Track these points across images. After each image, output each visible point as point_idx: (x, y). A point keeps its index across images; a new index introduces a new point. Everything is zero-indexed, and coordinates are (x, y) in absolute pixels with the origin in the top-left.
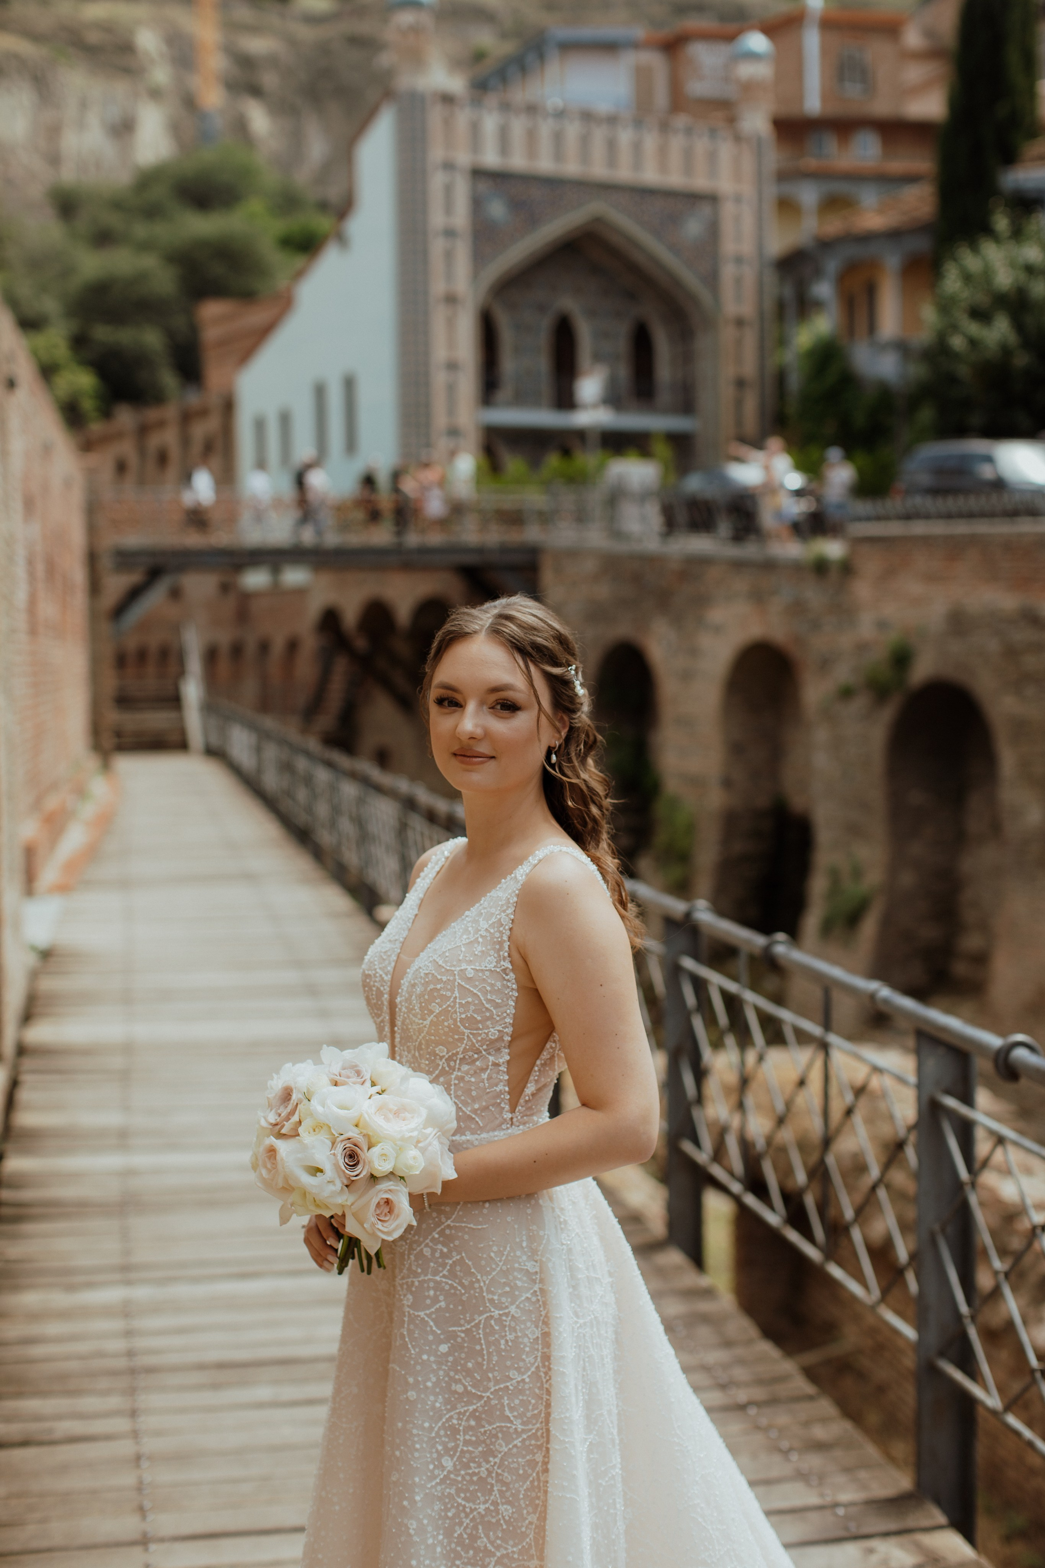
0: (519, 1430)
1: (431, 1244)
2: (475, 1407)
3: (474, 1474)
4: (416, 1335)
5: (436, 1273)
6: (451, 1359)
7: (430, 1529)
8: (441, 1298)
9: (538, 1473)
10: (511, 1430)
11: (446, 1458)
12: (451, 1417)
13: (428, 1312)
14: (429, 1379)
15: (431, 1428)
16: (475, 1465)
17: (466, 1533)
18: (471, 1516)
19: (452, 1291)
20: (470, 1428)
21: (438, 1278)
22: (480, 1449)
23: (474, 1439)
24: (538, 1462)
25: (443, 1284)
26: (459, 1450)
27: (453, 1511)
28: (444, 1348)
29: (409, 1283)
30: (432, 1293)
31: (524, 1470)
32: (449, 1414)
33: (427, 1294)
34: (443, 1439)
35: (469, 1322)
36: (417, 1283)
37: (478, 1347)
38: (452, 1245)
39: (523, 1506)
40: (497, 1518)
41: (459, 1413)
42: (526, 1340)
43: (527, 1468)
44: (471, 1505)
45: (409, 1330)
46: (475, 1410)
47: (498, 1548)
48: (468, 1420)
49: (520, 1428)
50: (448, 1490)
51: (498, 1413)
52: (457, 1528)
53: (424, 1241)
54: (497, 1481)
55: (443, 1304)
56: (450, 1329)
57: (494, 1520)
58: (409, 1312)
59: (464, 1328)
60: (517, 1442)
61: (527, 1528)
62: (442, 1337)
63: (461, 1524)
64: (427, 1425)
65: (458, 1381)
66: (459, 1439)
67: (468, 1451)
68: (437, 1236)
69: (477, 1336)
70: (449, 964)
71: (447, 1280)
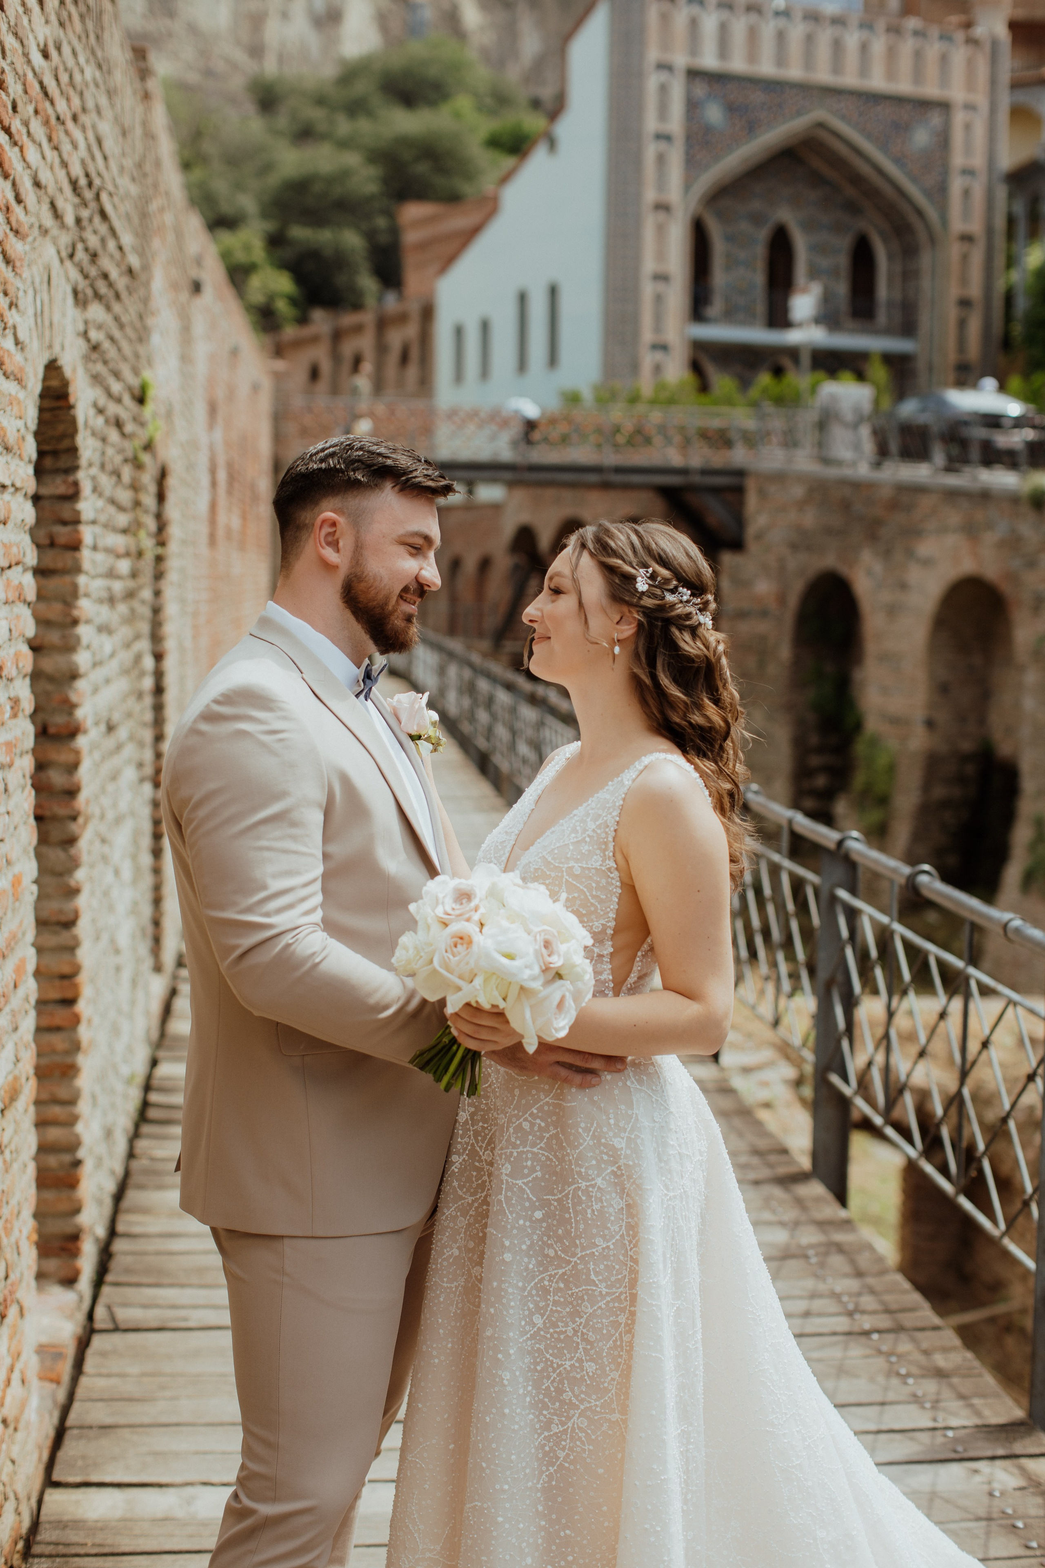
0: (604, 1293)
1: (530, 1119)
2: (564, 1270)
3: (562, 1332)
5: (534, 1145)
6: (544, 1225)
7: (521, 1380)
8: (538, 1168)
9: (620, 1334)
10: (596, 1293)
11: (537, 1315)
12: (543, 1279)
13: (525, 1181)
14: (524, 1243)
15: (524, 1289)
16: (563, 1324)
17: (553, 1386)
18: (558, 1371)
19: (548, 1163)
20: (559, 1289)
21: (535, 1150)
22: (568, 1310)
23: (562, 1300)
24: (621, 1323)
25: (540, 1156)
26: (549, 1309)
27: (542, 1365)
28: (538, 1215)
29: (508, 1154)
30: (529, 1163)
31: (608, 1330)
32: (542, 1276)
33: (525, 1164)
34: (535, 1298)
35: (561, 1192)
36: (515, 1154)
37: (567, 1216)
39: (606, 1363)
40: (582, 1374)
41: (550, 1276)
42: (611, 1210)
43: (610, 1329)
44: (558, 1360)
45: (506, 1197)
46: (564, 1274)
47: (582, 1401)
48: (557, 1282)
49: (604, 1291)
50: (537, 1346)
51: (584, 1277)
52: (545, 1381)
53: (523, 1116)
54: (581, 1340)
55: (539, 1174)
56: (545, 1197)
57: (578, 1376)
58: (507, 1180)
59: (556, 1197)
60: (602, 1304)
61: (609, 1384)
62: (537, 1204)
63: (548, 1377)
64: (520, 1284)
65: (550, 1246)
66: (549, 1300)
67: (557, 1311)
68: (535, 1111)
69: (567, 1205)
70: (558, 861)
71: (543, 1152)
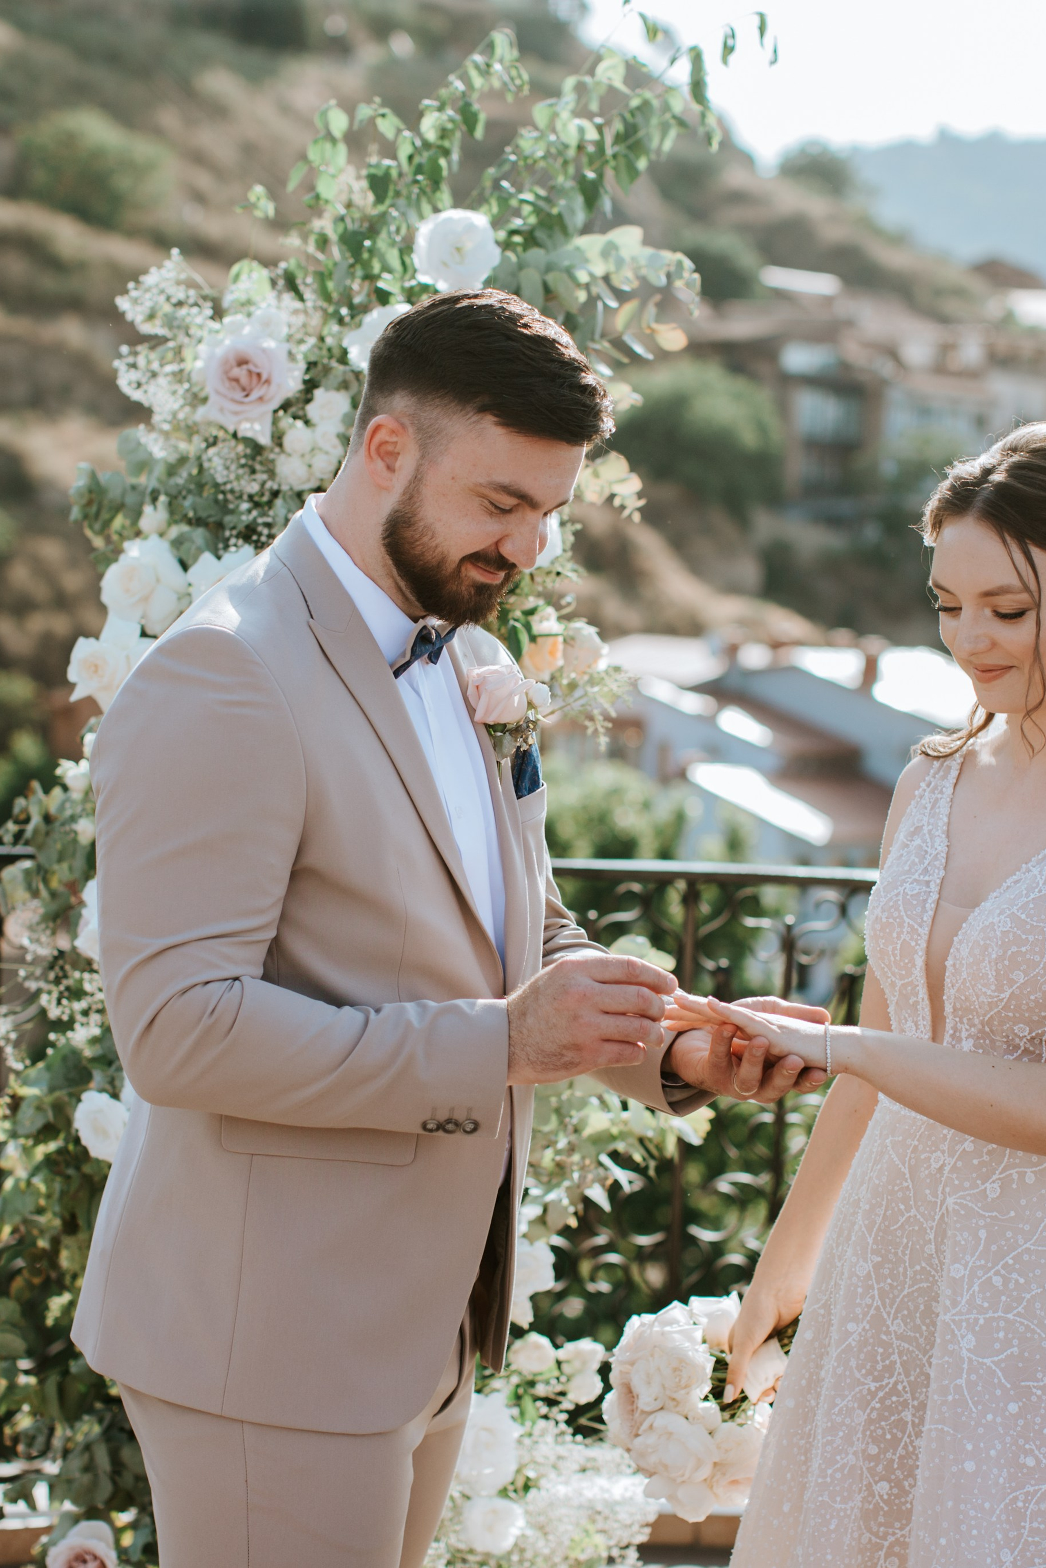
4: (979, 1388)
38: (1031, 1275)
